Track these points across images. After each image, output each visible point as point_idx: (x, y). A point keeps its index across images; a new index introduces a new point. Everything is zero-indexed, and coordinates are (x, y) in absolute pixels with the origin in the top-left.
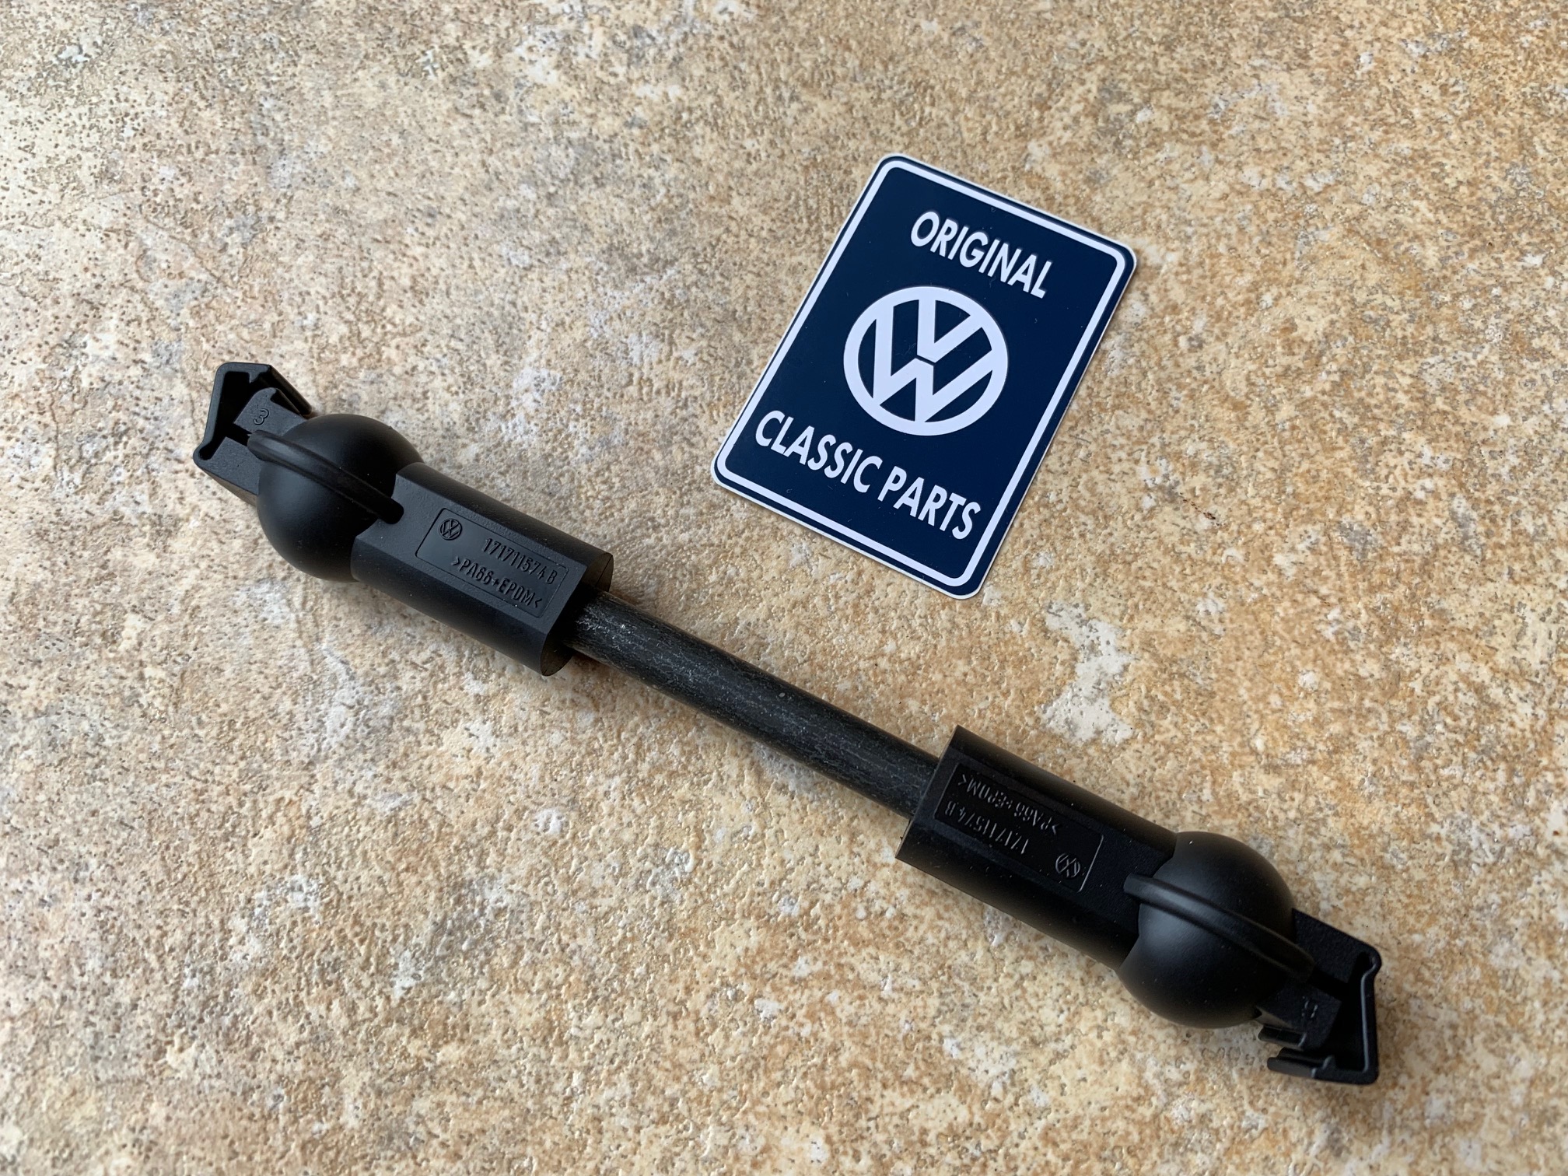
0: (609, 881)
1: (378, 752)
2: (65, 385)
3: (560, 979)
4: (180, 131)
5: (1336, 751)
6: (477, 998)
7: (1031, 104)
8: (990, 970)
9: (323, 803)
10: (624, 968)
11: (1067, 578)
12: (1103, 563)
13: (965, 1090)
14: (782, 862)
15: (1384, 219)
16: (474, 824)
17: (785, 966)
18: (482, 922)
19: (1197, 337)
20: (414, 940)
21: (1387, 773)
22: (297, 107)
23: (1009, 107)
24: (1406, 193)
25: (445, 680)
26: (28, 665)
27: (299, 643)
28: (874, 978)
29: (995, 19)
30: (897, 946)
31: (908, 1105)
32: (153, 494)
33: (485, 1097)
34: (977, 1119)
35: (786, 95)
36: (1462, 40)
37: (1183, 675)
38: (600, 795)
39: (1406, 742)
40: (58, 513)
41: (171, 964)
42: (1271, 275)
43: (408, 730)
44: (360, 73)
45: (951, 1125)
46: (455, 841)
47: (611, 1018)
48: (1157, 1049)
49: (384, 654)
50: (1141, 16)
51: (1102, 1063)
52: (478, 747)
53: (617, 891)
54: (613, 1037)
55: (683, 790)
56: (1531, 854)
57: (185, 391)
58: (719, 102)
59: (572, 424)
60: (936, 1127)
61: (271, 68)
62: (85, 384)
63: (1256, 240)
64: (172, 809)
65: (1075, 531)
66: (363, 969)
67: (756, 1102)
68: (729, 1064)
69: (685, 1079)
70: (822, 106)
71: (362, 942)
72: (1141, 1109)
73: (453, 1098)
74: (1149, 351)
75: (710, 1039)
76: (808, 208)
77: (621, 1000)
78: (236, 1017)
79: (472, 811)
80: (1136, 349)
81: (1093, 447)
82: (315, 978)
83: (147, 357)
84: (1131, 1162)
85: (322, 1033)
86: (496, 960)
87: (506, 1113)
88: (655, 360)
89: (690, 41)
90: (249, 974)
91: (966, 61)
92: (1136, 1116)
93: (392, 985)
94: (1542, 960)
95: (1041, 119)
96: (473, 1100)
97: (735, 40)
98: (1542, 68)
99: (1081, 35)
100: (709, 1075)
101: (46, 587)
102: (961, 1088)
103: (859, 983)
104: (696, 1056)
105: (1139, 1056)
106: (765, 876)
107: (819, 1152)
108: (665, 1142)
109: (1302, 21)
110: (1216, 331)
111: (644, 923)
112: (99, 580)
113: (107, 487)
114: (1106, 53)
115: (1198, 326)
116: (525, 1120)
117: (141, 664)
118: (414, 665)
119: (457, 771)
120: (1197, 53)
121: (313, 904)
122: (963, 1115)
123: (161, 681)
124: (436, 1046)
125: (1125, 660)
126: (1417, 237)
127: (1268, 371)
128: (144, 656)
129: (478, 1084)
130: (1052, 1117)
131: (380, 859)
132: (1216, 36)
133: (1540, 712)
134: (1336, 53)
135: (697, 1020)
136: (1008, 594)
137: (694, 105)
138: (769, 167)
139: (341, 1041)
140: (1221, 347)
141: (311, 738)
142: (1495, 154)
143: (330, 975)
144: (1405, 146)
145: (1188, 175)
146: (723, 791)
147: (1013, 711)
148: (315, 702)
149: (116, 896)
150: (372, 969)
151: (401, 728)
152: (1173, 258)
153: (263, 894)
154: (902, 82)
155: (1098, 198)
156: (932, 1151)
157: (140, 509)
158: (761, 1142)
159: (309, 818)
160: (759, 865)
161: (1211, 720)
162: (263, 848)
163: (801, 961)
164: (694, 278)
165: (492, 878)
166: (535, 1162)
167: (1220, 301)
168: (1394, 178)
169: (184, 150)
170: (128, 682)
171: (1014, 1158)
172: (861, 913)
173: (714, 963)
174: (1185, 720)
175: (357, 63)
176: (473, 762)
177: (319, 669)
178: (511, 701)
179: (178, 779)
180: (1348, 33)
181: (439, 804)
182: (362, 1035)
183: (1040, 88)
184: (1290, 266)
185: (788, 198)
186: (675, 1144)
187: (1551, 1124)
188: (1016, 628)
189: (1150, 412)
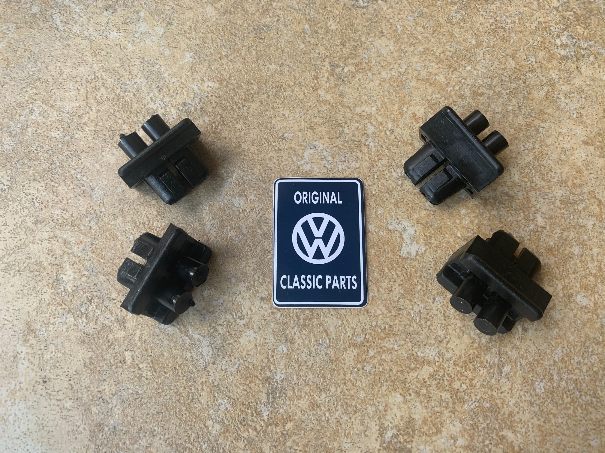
0: (308, 357)
1: (224, 354)
2: (63, 293)
3: (309, 390)
4: (54, 197)
5: (479, 227)
6: (288, 407)
7: (313, 79)
8: (420, 329)
9: (214, 377)
10: (324, 378)
11: (389, 213)
12: (396, 204)
13: (429, 363)
14: (352, 328)
15: (425, 72)
16: (262, 360)
17: (367, 355)
18: (279, 386)
19: (391, 129)
20: (263, 401)
21: (494, 227)
22: (89, 173)
23: (307, 83)
24: (427, 62)
25: (232, 324)
26: (102, 382)
27: (182, 335)
28: (391, 346)
29: (291, 57)
30: (393, 334)
31: (416, 374)
32: (112, 313)
33: (305, 432)
34: (436, 369)
35: (241, 106)
36: (422, 10)
37: (431, 226)
38: (293, 335)
39: (495, 216)
40: (84, 333)
41: (196, 444)
42: (403, 102)
43: (229, 344)
44: (103, 154)
45: (430, 374)
46: (259, 368)
47: (328, 393)
48: (471, 328)
49: (210, 326)
50: (331, 39)
51: (459, 338)
52: (252, 338)
53: (312, 358)
54: (331, 398)
55: (315, 322)
56: (537, 231)
57: (104, 278)
58: (222, 117)
59: (229, 233)
60: (426, 376)
61: (73, 164)
62: (70, 290)
63: (394, 93)
64: (171, 401)
65: (385, 199)
66: (252, 416)
67: (377, 395)
68: (365, 388)
69: (356, 398)
70: (253, 105)
71: (248, 409)
72: (474, 345)
73: (296, 437)
74: (380, 139)
75: (357, 385)
76: (265, 138)
77: (328, 387)
78: (223, 448)
79: (260, 357)
80: (376, 140)
81: (378, 173)
82: (240, 426)
83: (85, 273)
84: (478, 359)
85: (250, 440)
86: (288, 395)
87: (313, 433)
88: (244, 203)
89: (203, 101)
90: (220, 435)
91: (288, 73)
92: (474, 347)
93: (263, 416)
94: (552, 257)
95: (318, 83)
96: (302, 435)
97: (216, 95)
98: (447, 10)
99: (317, 51)
100: (362, 394)
101: (94, 357)
102: (428, 363)
103: (388, 350)
104: (356, 391)
105: (468, 332)
106: (349, 334)
107: (400, 399)
108: (360, 418)
109: (376, 22)
110: (395, 125)
111: (323, 363)
112: (110, 346)
113: (96, 318)
114: (327, 54)
115: (390, 125)
116: (319, 433)
117: (137, 365)
118: (221, 325)
119: (249, 349)
120: (352, 44)
121: (228, 406)
122: (431, 370)
123: (146, 367)
124: (284, 426)
125: (414, 229)
126: (436, 74)
127: (414, 130)
128: (137, 362)
129: (301, 430)
130: (454, 358)
131: (240, 384)
132: (354, 36)
133: (524, 193)
134: (390, 28)
135: (351, 381)
136: (375, 225)
137: (214, 121)
138: (247, 130)
139: (257, 439)
140: (399, 129)
141: (202, 360)
142: (445, 41)
143: (243, 422)
144: (421, 49)
145: (367, 82)
146: (326, 316)
147: (392, 257)
148: (197, 349)
149: (169, 434)
150: (255, 415)
151: (226, 344)
152: (374, 109)
153: (212, 411)
154: (272, 88)
155: (345, 100)
156: (428, 383)
157: (110, 320)
158: (384, 404)
159: (214, 383)
160: (346, 332)
161: (444, 234)
162: (204, 398)
163: (370, 352)
164: (242, 174)
165: (275, 373)
166: (328, 442)
167: (392, 116)
168: (422, 59)
169: (59, 202)
170: (136, 372)
171: (449, 374)
172: (380, 331)
173: (348, 364)
174: (438, 238)
175: (100, 151)
176: (253, 343)
177: (193, 340)
178: (254, 321)
179: (168, 392)
180: (391, 21)
181: (249, 360)
182: (262, 434)
183: (313, 73)
184: (406, 97)
185: (258, 138)
186: (362, 417)
187: (572, 297)
188: (382, 234)
189: (388, 157)
